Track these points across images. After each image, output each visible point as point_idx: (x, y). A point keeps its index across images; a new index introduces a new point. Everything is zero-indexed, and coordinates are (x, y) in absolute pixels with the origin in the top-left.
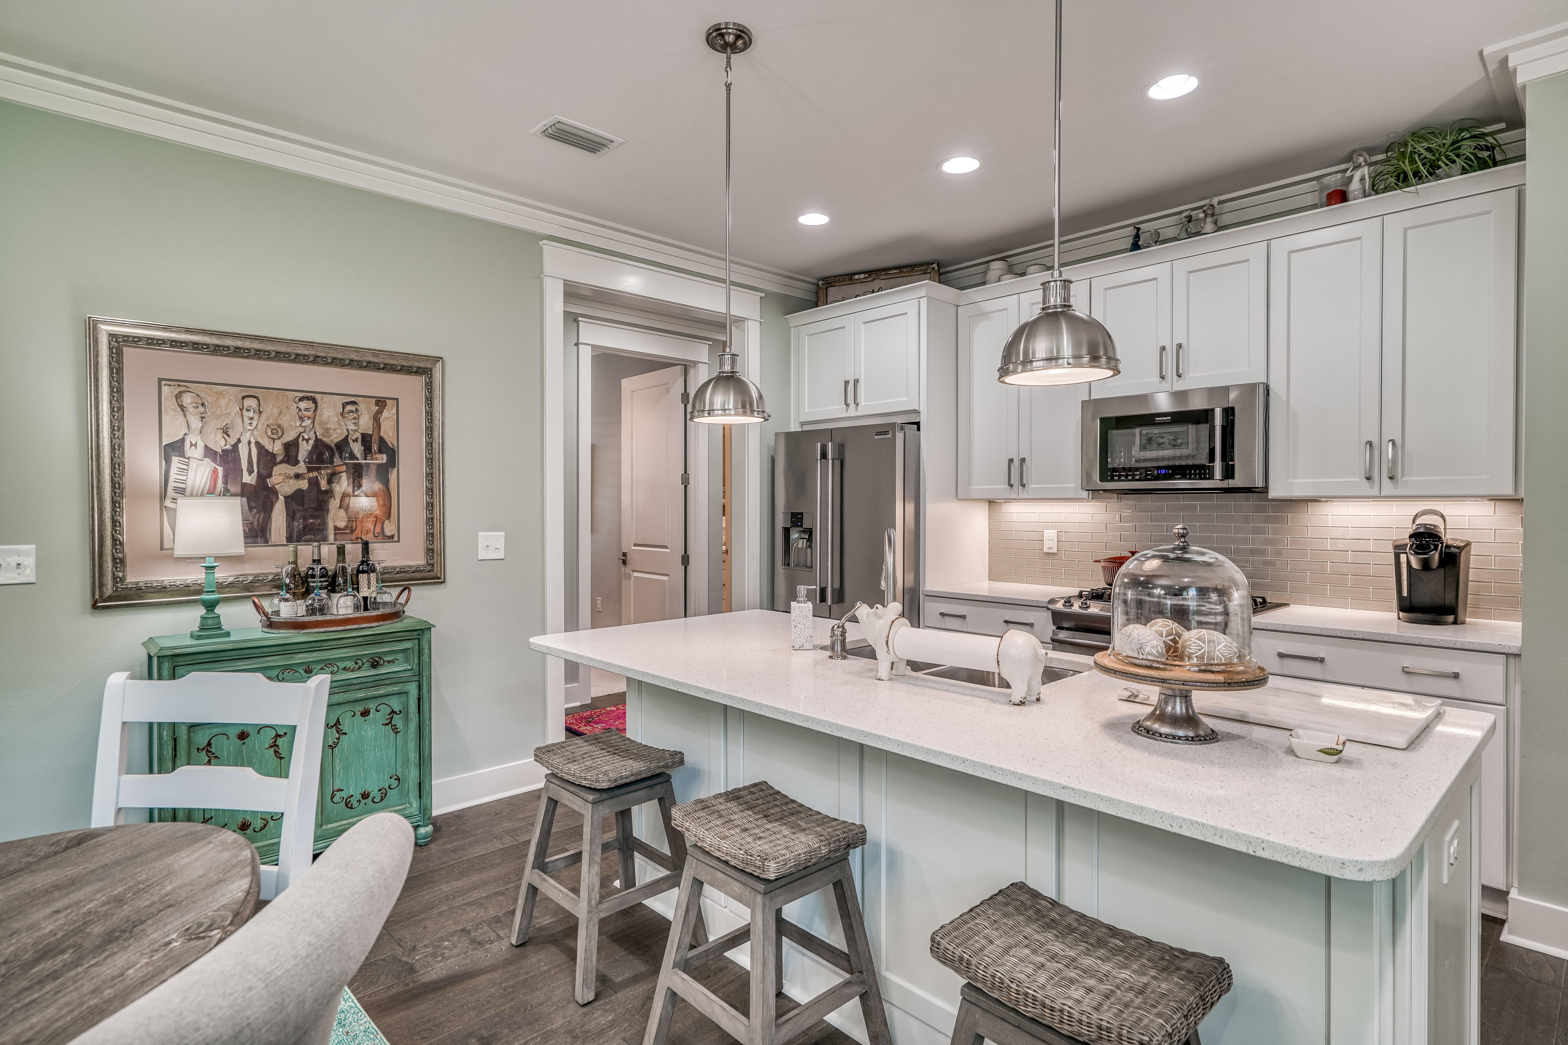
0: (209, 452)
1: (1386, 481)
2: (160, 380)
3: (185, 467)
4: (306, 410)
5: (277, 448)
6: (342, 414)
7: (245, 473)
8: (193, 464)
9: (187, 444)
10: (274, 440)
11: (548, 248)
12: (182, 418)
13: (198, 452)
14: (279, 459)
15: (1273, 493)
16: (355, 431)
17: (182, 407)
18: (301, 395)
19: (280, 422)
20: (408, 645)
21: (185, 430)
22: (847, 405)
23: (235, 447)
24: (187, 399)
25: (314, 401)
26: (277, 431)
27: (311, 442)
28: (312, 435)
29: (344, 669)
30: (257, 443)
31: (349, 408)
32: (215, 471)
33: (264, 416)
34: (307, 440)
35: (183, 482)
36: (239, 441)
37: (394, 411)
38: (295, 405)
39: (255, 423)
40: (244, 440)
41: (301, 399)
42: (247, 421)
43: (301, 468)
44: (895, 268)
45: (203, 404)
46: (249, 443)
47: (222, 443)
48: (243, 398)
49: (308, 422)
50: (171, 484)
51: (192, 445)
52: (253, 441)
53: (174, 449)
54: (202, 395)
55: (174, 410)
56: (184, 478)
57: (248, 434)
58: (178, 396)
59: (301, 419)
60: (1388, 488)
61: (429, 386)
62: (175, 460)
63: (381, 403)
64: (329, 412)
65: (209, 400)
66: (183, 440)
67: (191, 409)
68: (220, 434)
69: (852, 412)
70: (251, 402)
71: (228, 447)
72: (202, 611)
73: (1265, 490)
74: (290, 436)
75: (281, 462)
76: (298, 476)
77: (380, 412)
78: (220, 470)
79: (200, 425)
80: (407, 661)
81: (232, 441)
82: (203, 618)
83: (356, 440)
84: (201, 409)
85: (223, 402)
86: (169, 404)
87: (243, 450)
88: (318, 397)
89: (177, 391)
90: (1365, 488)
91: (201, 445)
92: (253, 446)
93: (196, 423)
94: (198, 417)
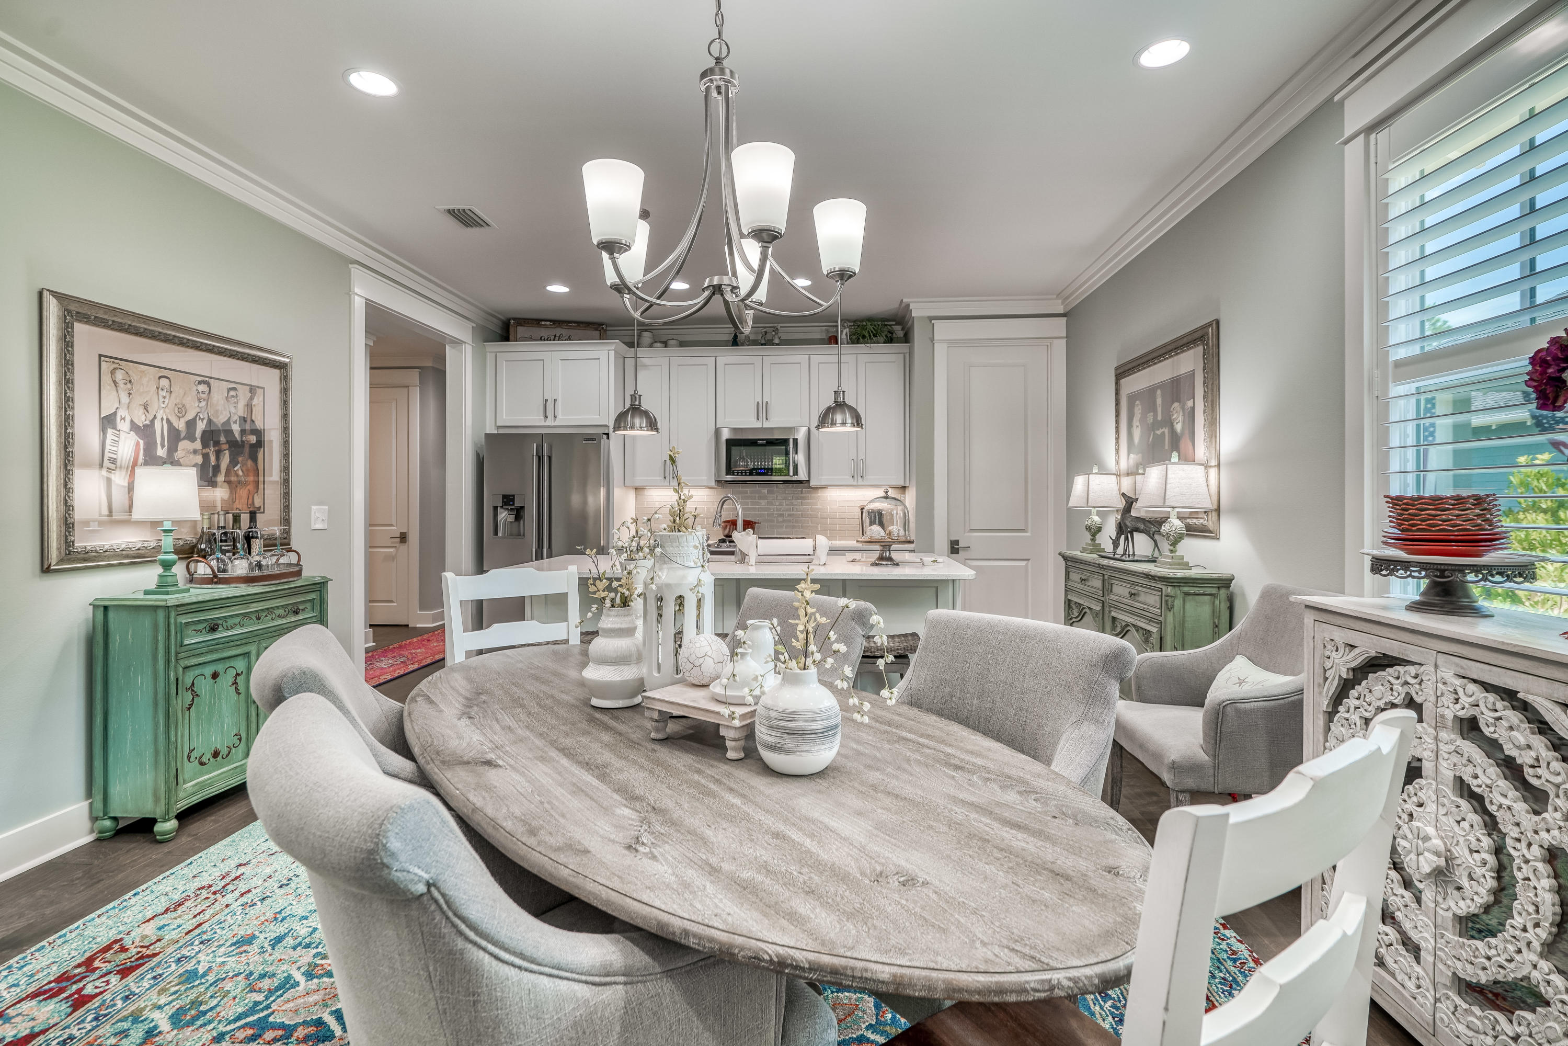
0: (134, 427)
1: (859, 478)
2: (100, 356)
3: (116, 439)
4: (203, 392)
5: (181, 425)
6: (227, 398)
7: (159, 447)
8: (123, 435)
9: (118, 418)
10: (179, 418)
11: (355, 270)
12: (115, 393)
13: (124, 426)
14: (183, 435)
15: (812, 484)
16: (235, 414)
17: (115, 382)
18: (200, 379)
19: (184, 402)
20: (313, 596)
21: (117, 405)
22: (546, 417)
23: (152, 421)
24: (119, 375)
25: (209, 386)
26: (181, 410)
27: (205, 421)
28: (206, 416)
29: (279, 616)
30: (168, 420)
31: (232, 393)
32: (138, 444)
33: (173, 395)
34: (202, 420)
35: (115, 453)
36: (155, 417)
37: (261, 399)
38: (195, 388)
39: (167, 401)
40: (159, 417)
41: (200, 383)
42: (161, 400)
43: (198, 445)
44: (575, 322)
45: (130, 382)
46: (162, 419)
47: (143, 418)
48: (160, 377)
49: (203, 404)
50: (107, 455)
51: (122, 419)
52: (165, 418)
53: (108, 422)
54: (130, 373)
55: (109, 385)
56: (115, 449)
57: (162, 411)
58: (113, 372)
59: (199, 400)
60: (860, 481)
61: (285, 379)
62: (110, 431)
63: (253, 389)
64: (219, 394)
65: (134, 378)
66: (115, 413)
67: (121, 385)
68: (142, 410)
69: (549, 422)
70: (164, 382)
71: (147, 422)
72: (160, 570)
73: (808, 481)
74: (190, 416)
75: (184, 438)
76: (195, 452)
77: (251, 399)
78: (142, 442)
79: (128, 401)
80: (313, 609)
81: (151, 417)
82: (160, 576)
83: (235, 422)
84: (129, 386)
85: (145, 380)
86: (106, 378)
87: (158, 424)
88: (211, 381)
89: (112, 368)
90: (851, 482)
91: (128, 419)
92: (165, 422)
93: (125, 399)
94: (126, 393)
